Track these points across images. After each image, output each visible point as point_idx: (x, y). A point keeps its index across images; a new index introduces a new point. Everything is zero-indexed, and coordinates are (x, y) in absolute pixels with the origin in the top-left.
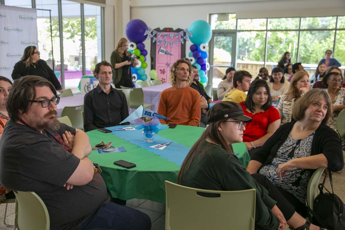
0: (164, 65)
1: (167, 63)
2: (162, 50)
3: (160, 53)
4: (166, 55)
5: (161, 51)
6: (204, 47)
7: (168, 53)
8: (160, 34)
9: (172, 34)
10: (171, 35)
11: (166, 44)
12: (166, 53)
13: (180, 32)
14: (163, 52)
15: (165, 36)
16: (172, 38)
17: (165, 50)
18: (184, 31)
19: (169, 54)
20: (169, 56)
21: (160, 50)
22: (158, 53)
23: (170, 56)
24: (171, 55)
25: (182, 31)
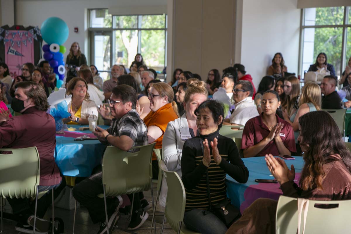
0: (16, 68)
1: (19, 65)
2: (11, 50)
3: (10, 53)
4: (17, 56)
5: (10, 52)
6: (55, 48)
7: (18, 54)
8: (7, 32)
9: (21, 32)
10: (20, 34)
11: (13, 43)
12: (16, 54)
13: (30, 31)
14: (13, 53)
15: (13, 35)
16: (21, 37)
17: (15, 51)
18: (35, 29)
19: (20, 55)
20: (20, 57)
21: (10, 50)
22: (8, 53)
23: (22, 58)
24: (22, 56)
25: (32, 30)
